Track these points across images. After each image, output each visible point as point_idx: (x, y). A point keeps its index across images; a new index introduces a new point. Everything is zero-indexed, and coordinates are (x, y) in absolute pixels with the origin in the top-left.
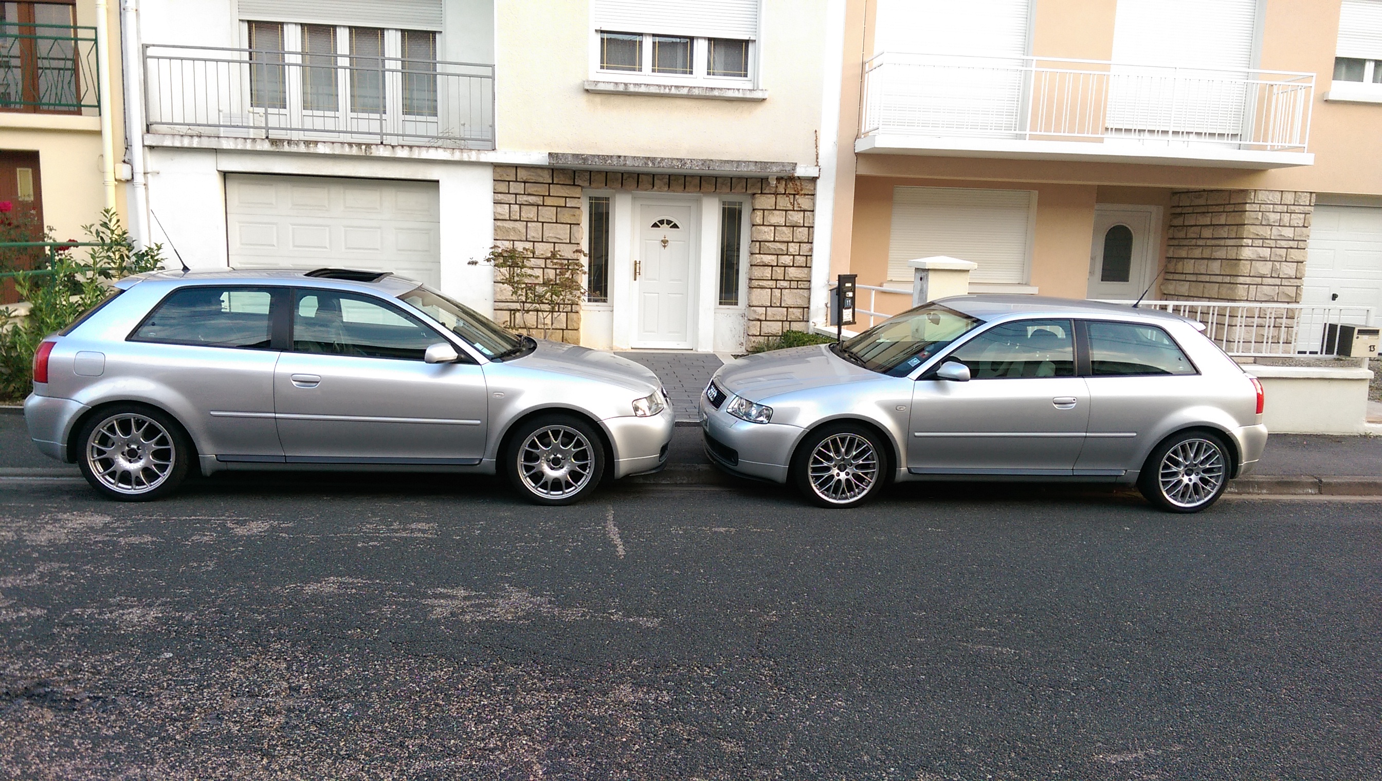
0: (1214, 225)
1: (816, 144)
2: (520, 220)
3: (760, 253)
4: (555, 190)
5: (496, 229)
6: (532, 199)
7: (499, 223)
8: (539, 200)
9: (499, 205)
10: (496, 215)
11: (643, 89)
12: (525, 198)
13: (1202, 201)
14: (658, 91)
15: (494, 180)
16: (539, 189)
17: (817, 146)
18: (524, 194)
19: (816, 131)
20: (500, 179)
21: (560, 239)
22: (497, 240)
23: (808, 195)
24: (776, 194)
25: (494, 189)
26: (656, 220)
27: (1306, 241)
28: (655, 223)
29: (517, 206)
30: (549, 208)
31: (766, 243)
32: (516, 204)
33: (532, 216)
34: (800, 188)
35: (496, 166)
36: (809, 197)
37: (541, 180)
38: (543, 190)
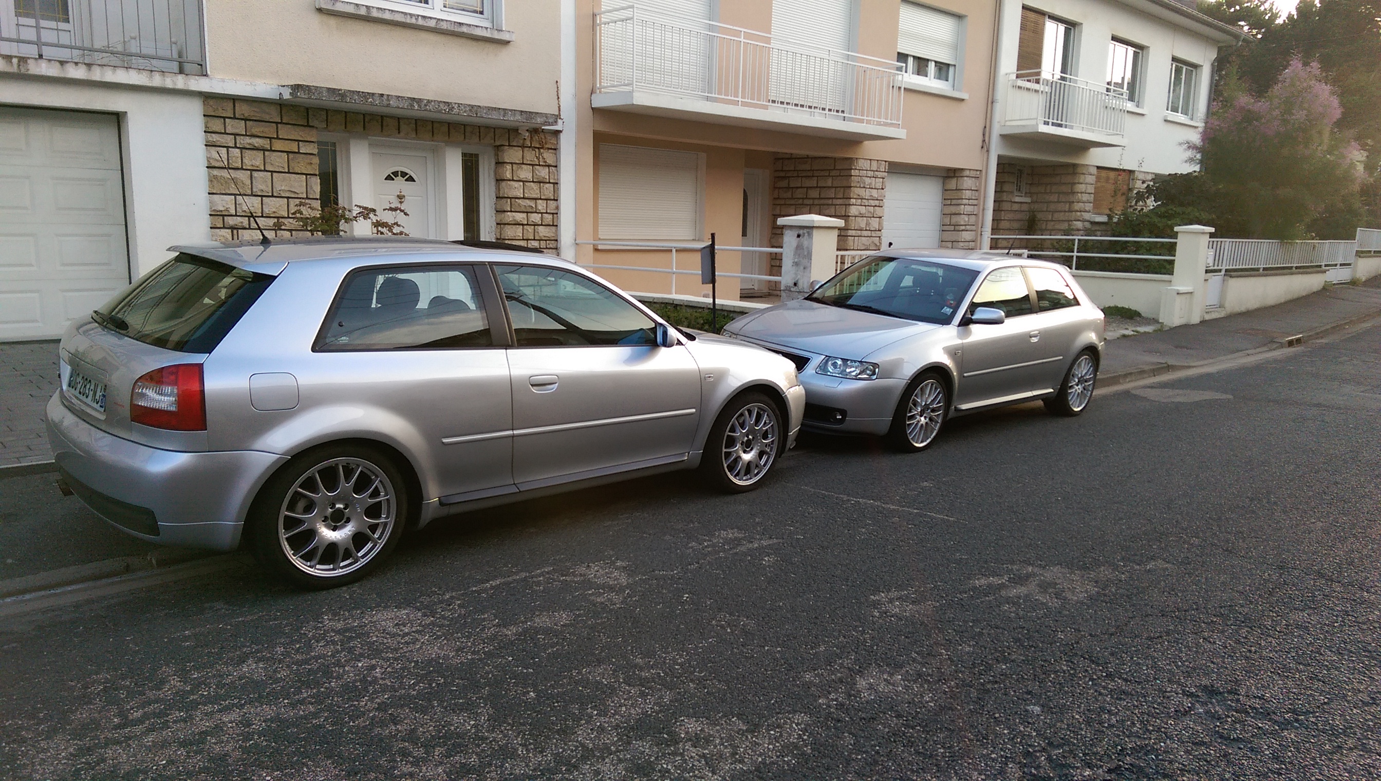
0: (820, 187)
1: (558, 95)
2: (242, 169)
3: (511, 211)
4: (284, 132)
5: (212, 180)
6: (257, 142)
7: (215, 172)
8: (265, 143)
9: (213, 148)
10: (211, 161)
11: (387, 16)
12: (248, 140)
13: (807, 167)
14: (403, 20)
15: (204, 115)
16: (266, 130)
17: (558, 98)
18: (246, 135)
19: (557, 82)
20: (213, 114)
21: (295, 193)
22: (213, 194)
23: (551, 149)
24: (523, 147)
25: (206, 127)
26: (389, 172)
27: (882, 200)
28: (389, 175)
29: (238, 150)
30: (280, 153)
31: (517, 200)
32: (236, 147)
33: (258, 164)
34: (544, 142)
35: (207, 97)
36: (552, 151)
37: (267, 118)
38: (270, 131)
